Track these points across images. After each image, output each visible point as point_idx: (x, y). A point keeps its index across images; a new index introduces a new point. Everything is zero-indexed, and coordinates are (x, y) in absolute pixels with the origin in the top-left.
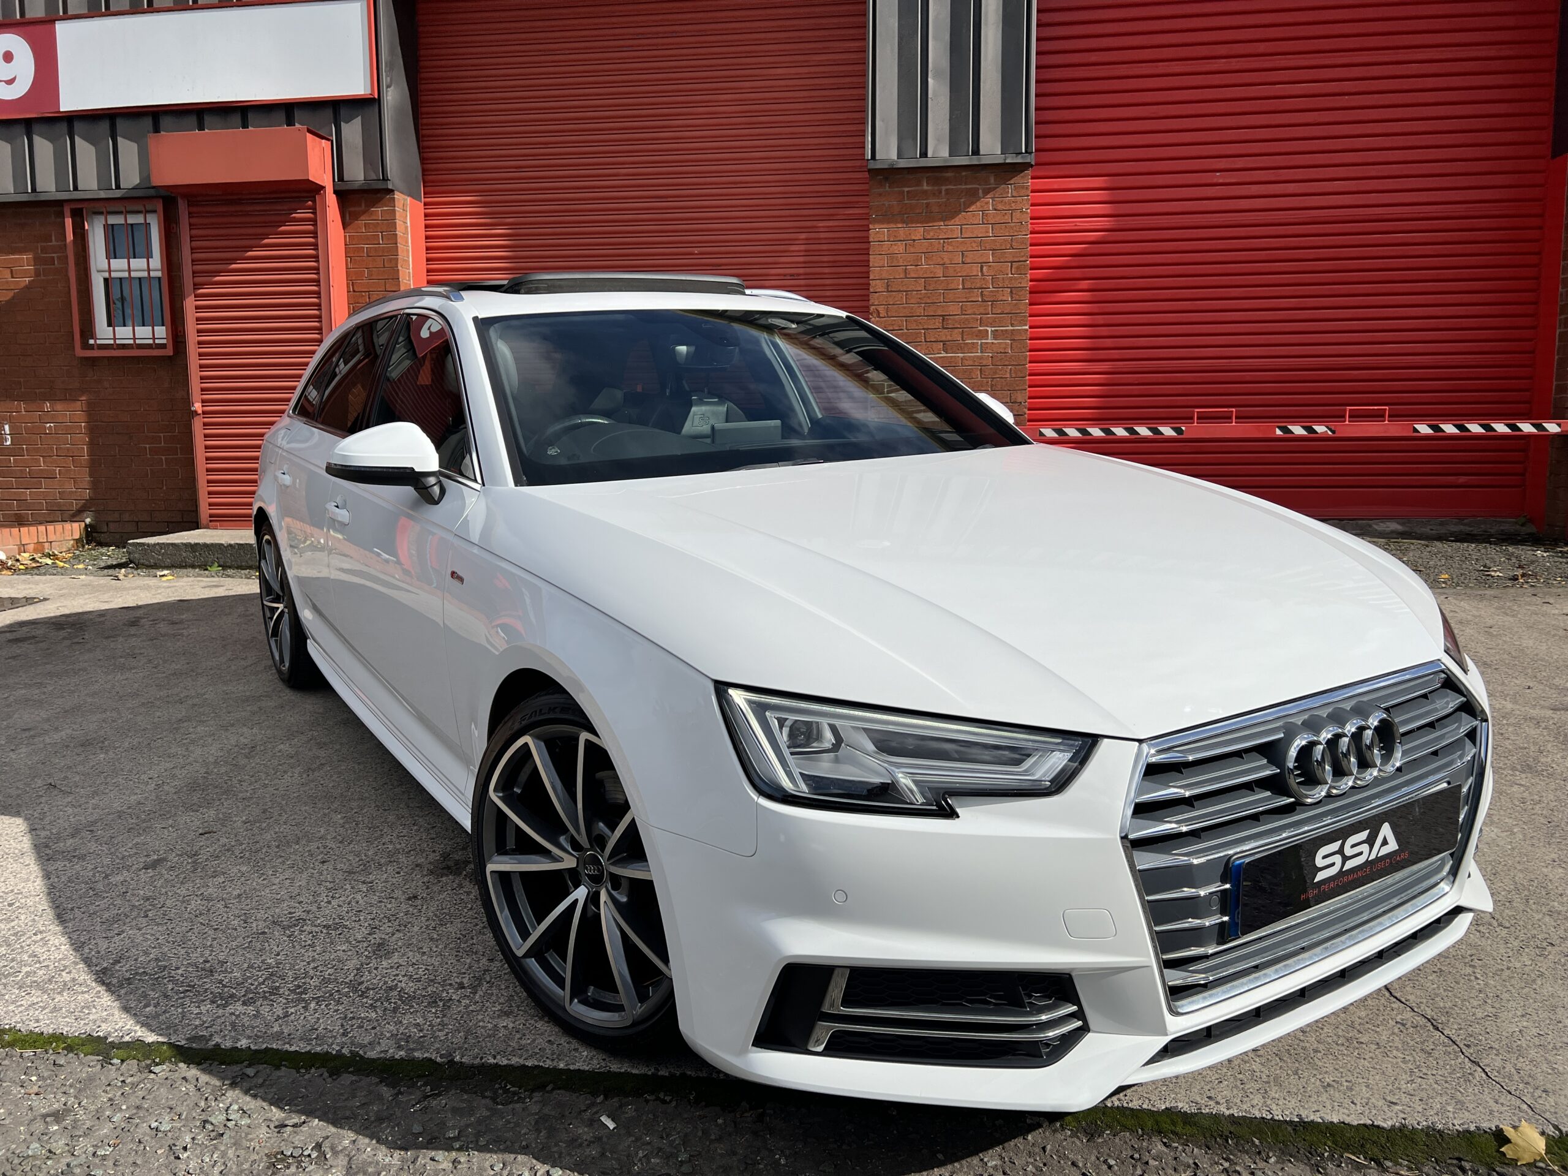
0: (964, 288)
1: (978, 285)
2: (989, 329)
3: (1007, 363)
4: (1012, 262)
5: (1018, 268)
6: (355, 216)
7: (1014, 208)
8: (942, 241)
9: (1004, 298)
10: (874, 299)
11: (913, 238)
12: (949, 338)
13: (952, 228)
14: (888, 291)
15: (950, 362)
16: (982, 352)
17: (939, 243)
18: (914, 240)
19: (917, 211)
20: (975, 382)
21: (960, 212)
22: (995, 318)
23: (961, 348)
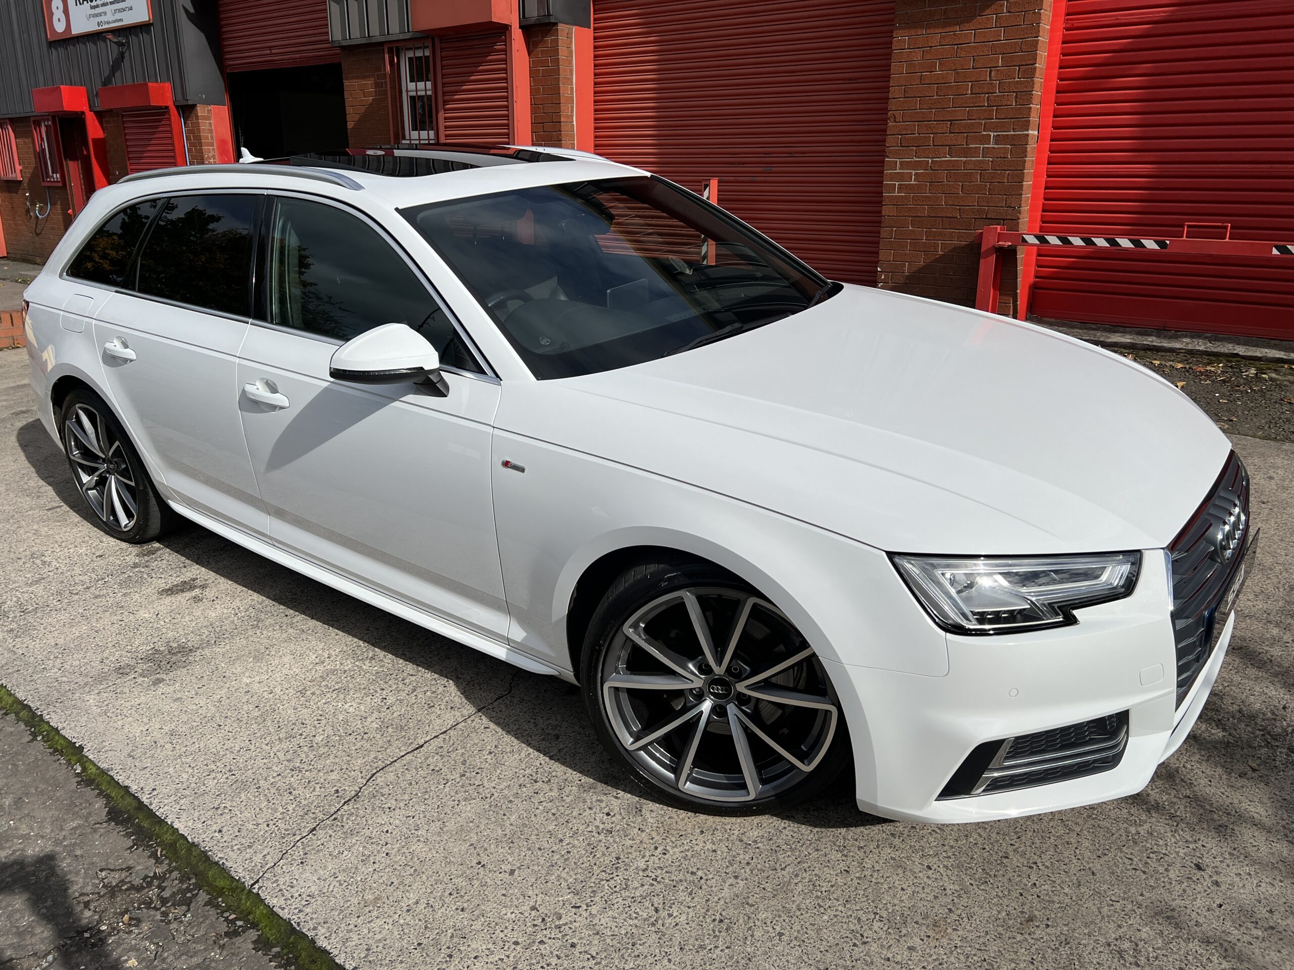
0: (972, 94)
1: (985, 91)
2: (992, 134)
3: (1006, 168)
4: (1019, 66)
5: (1024, 71)
6: (536, 45)
7: (1027, 9)
8: (956, 47)
9: (1009, 103)
10: (892, 105)
11: (930, 45)
12: (954, 142)
13: (967, 33)
14: (905, 97)
15: (953, 166)
16: (983, 157)
17: (954, 48)
18: (931, 47)
19: (935, 18)
20: (974, 185)
21: (975, 16)
22: (999, 122)
23: (966, 152)
